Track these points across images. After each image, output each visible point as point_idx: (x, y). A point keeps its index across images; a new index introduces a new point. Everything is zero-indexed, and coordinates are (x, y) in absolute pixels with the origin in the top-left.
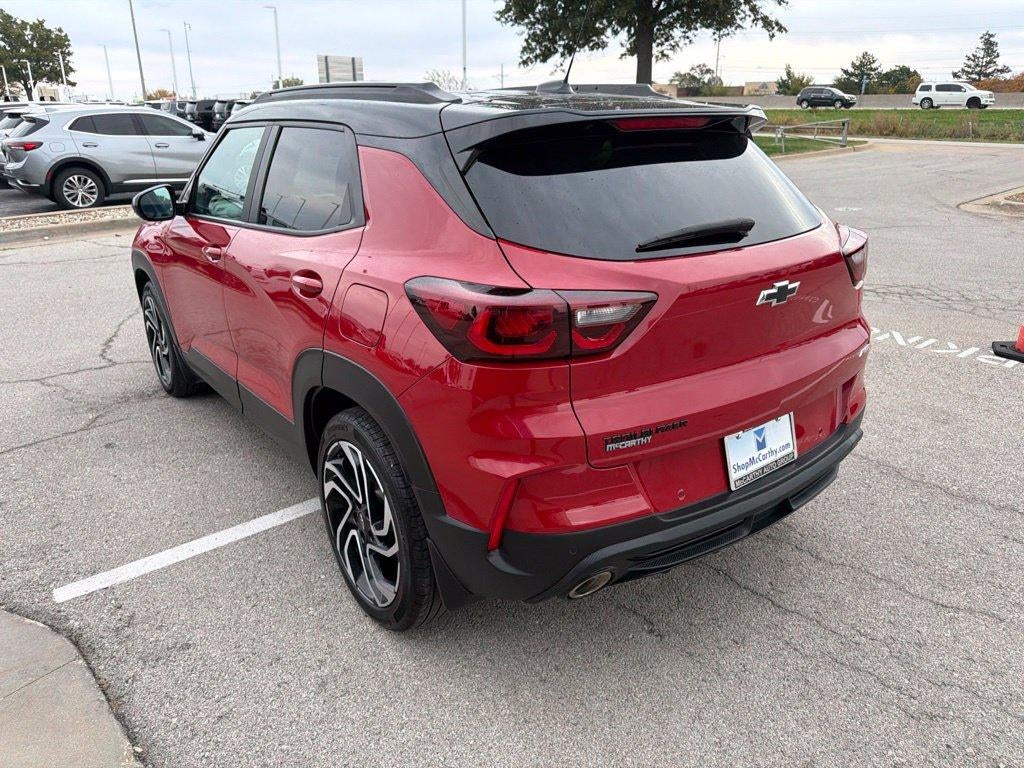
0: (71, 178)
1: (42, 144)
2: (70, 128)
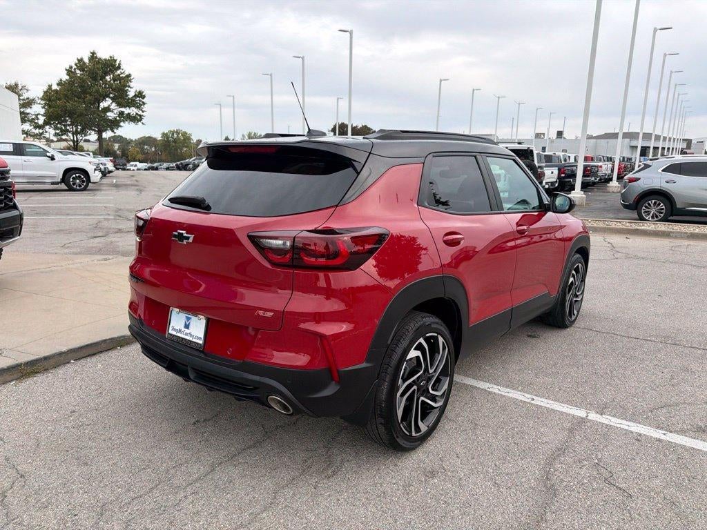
0: (650, 202)
1: (640, 179)
2: (663, 171)
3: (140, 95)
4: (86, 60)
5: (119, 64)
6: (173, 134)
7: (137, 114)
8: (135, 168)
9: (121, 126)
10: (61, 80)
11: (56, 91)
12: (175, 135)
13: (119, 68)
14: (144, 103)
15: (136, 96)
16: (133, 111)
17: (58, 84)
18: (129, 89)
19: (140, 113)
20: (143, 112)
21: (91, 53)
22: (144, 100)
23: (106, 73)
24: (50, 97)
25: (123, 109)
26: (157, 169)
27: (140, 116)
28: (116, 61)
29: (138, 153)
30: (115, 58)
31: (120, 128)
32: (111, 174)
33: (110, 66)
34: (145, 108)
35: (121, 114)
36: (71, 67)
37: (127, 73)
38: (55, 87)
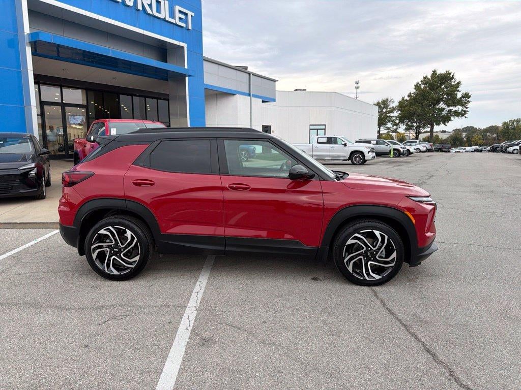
3: (467, 96)
4: (429, 77)
5: (453, 76)
6: (513, 123)
7: (462, 110)
8: (465, 150)
9: (451, 120)
10: (410, 93)
11: (406, 100)
12: (515, 123)
13: (453, 78)
14: (469, 102)
15: (463, 97)
16: (459, 108)
17: (409, 96)
18: (458, 93)
19: (465, 109)
20: (467, 108)
21: (433, 71)
22: (469, 100)
23: (442, 84)
24: (402, 105)
25: (451, 108)
26: (481, 151)
27: (465, 111)
28: (450, 74)
29: (480, 139)
30: (450, 72)
31: (450, 122)
32: (412, 155)
33: (446, 78)
34: (469, 105)
35: (450, 111)
36: (418, 84)
37: (457, 81)
38: (407, 98)
